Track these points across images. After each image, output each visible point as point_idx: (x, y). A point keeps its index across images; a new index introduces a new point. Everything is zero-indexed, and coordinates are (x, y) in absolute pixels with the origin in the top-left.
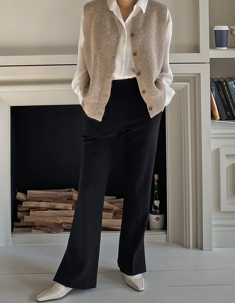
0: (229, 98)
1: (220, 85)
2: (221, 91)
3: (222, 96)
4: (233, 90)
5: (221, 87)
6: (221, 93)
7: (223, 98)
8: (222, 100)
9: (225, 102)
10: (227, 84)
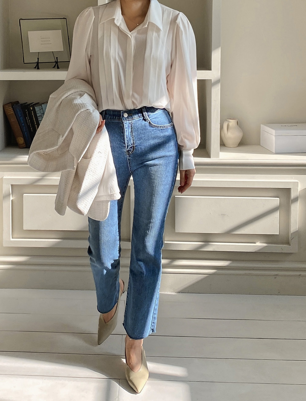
0: (35, 124)
1: (26, 110)
2: (27, 117)
3: (29, 121)
4: (41, 116)
5: (27, 112)
6: (28, 118)
7: (29, 124)
8: (29, 126)
9: (32, 128)
10: (34, 110)
